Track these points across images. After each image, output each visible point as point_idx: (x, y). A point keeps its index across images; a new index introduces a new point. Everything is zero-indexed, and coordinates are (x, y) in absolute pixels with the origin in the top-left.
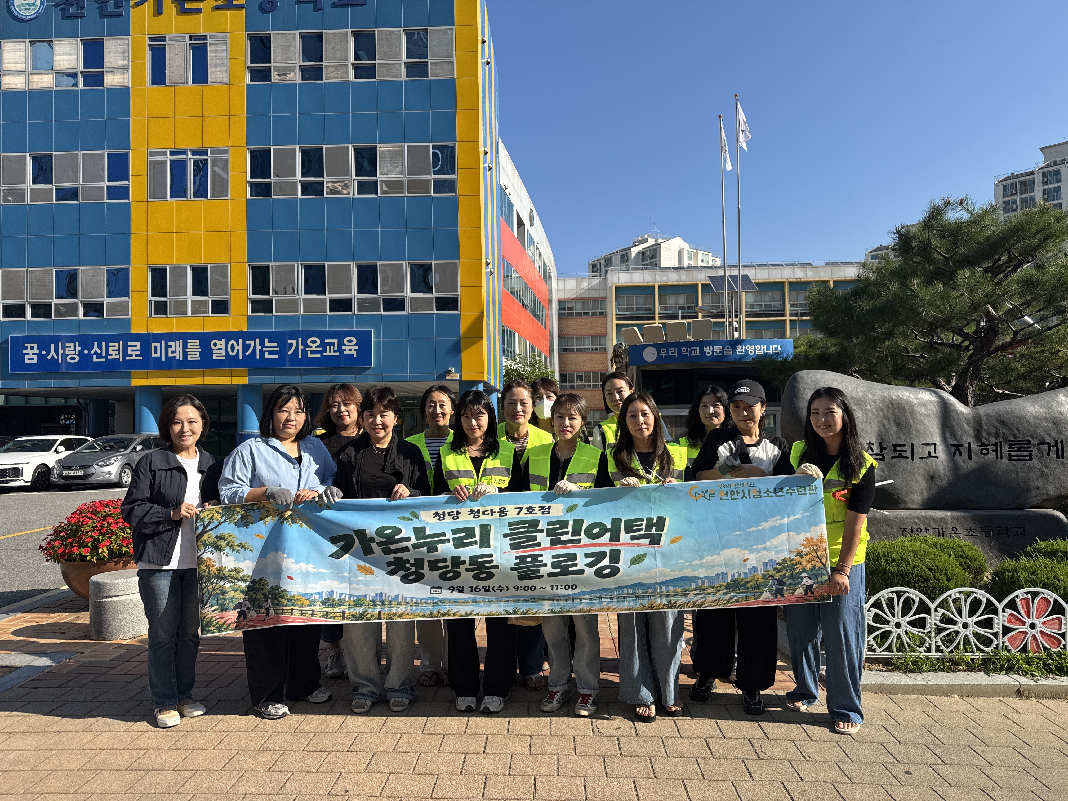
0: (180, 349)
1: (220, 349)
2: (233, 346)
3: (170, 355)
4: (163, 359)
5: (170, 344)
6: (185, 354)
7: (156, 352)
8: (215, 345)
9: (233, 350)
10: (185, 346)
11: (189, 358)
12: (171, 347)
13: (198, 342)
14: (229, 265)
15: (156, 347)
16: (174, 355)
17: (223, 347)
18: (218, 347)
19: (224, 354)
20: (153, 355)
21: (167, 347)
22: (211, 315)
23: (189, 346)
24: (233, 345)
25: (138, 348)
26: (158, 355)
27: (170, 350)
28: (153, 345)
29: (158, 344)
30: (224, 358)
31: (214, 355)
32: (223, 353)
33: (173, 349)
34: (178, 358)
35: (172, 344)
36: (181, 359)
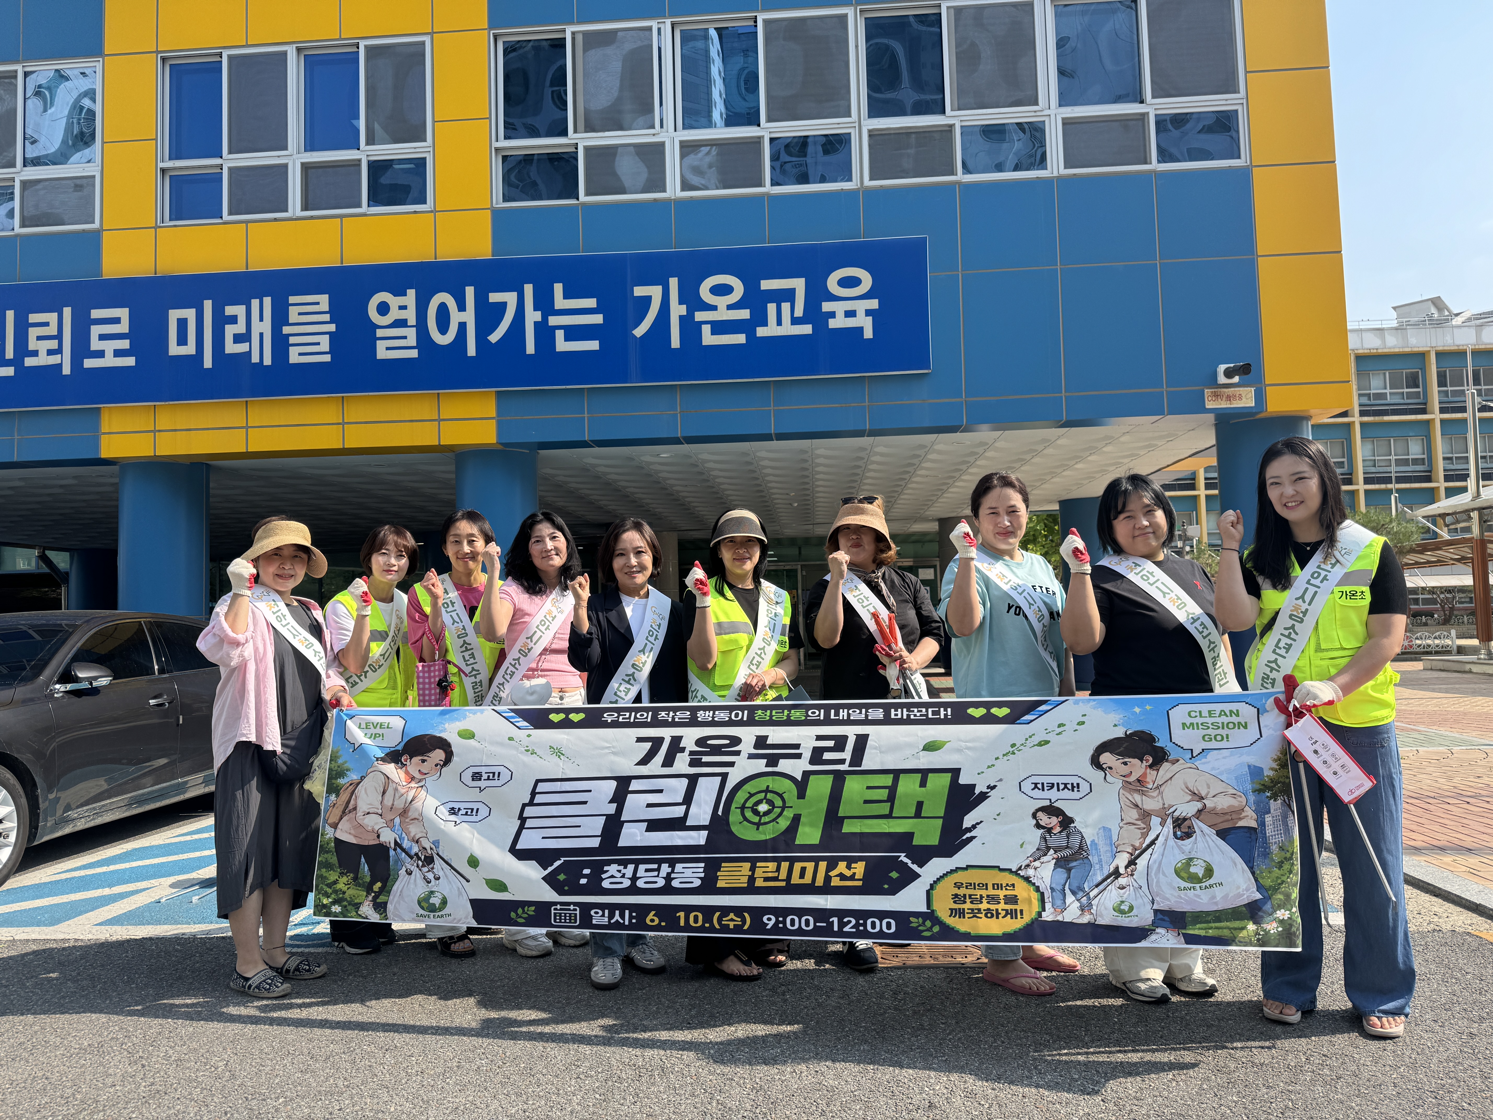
0: (263, 327)
1: (401, 323)
2: (443, 312)
3: (231, 348)
4: (208, 363)
5: (230, 310)
6: (281, 344)
7: (182, 340)
8: (384, 309)
9: (443, 326)
10: (280, 318)
11: (294, 357)
12: (233, 320)
13: (323, 301)
14: (427, 39)
15: (182, 324)
16: (243, 348)
17: (411, 315)
18: (394, 314)
19: (412, 341)
20: (174, 349)
21: (221, 321)
22: (364, 208)
23: (293, 314)
24: (443, 309)
25: (123, 327)
26: (190, 349)
27: (230, 330)
28: (174, 315)
29: (190, 314)
30: (414, 354)
31: (381, 346)
32: (411, 335)
33: (240, 328)
34: (255, 359)
35: (238, 310)
36: (268, 361)
